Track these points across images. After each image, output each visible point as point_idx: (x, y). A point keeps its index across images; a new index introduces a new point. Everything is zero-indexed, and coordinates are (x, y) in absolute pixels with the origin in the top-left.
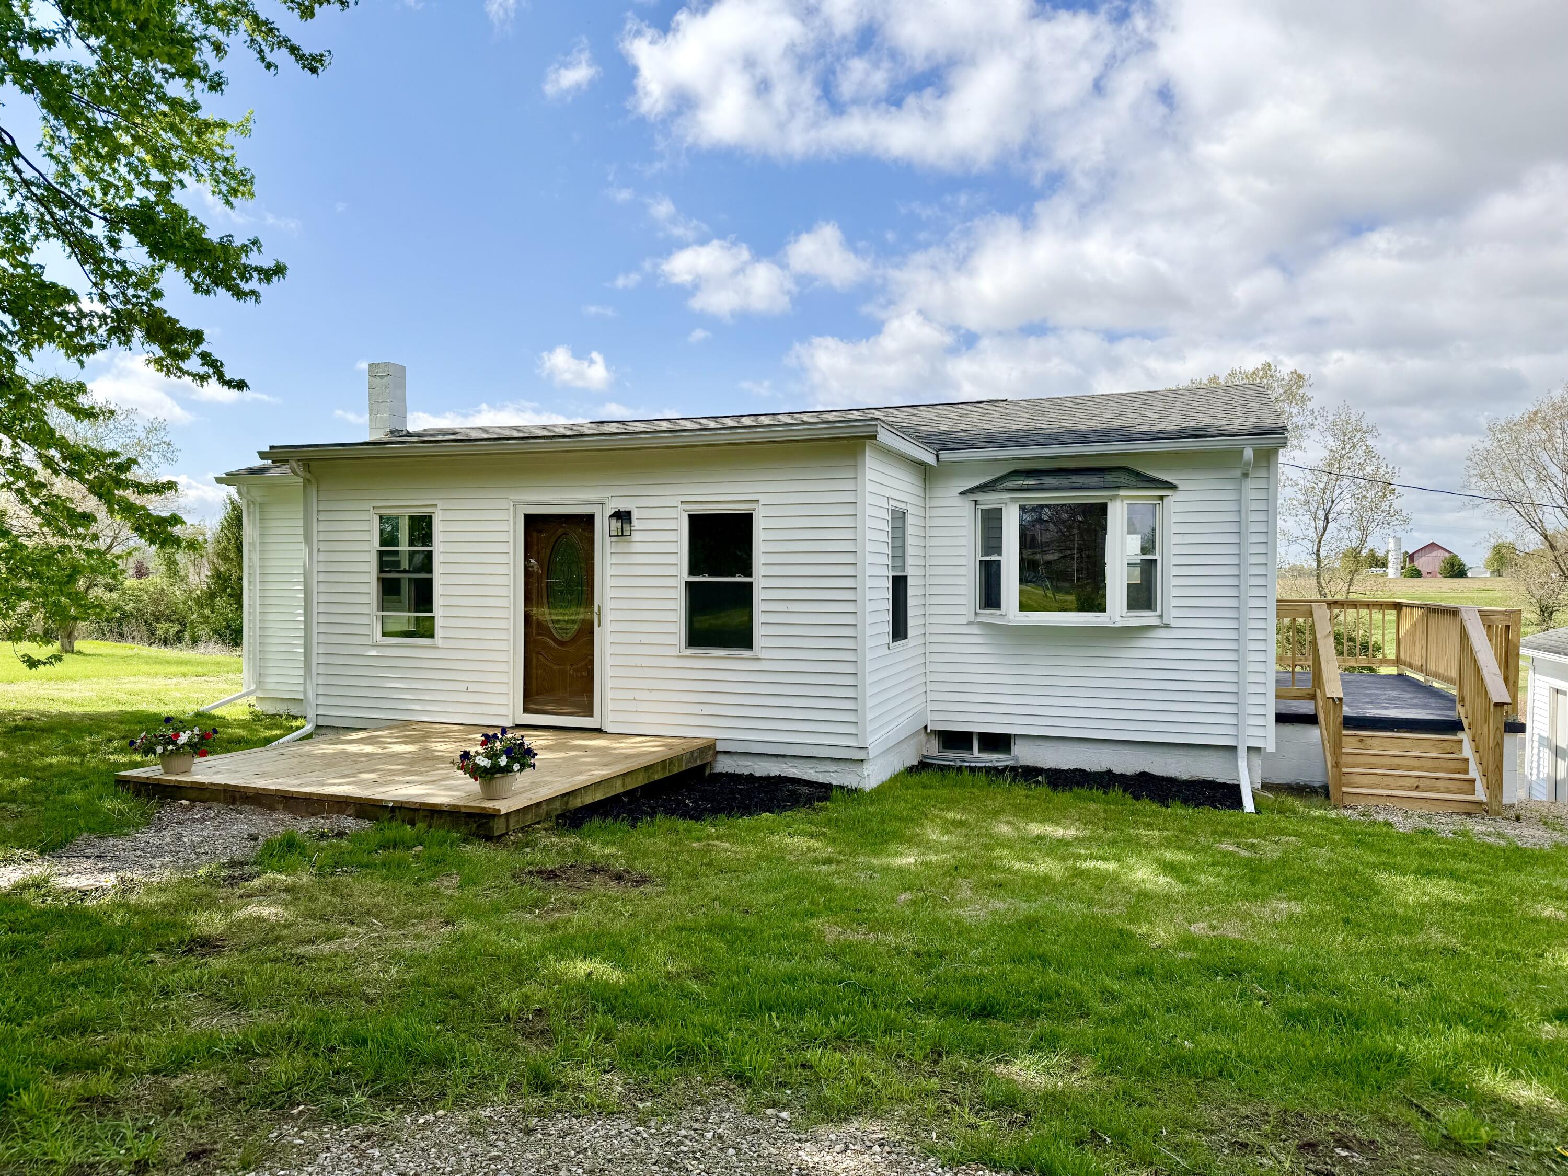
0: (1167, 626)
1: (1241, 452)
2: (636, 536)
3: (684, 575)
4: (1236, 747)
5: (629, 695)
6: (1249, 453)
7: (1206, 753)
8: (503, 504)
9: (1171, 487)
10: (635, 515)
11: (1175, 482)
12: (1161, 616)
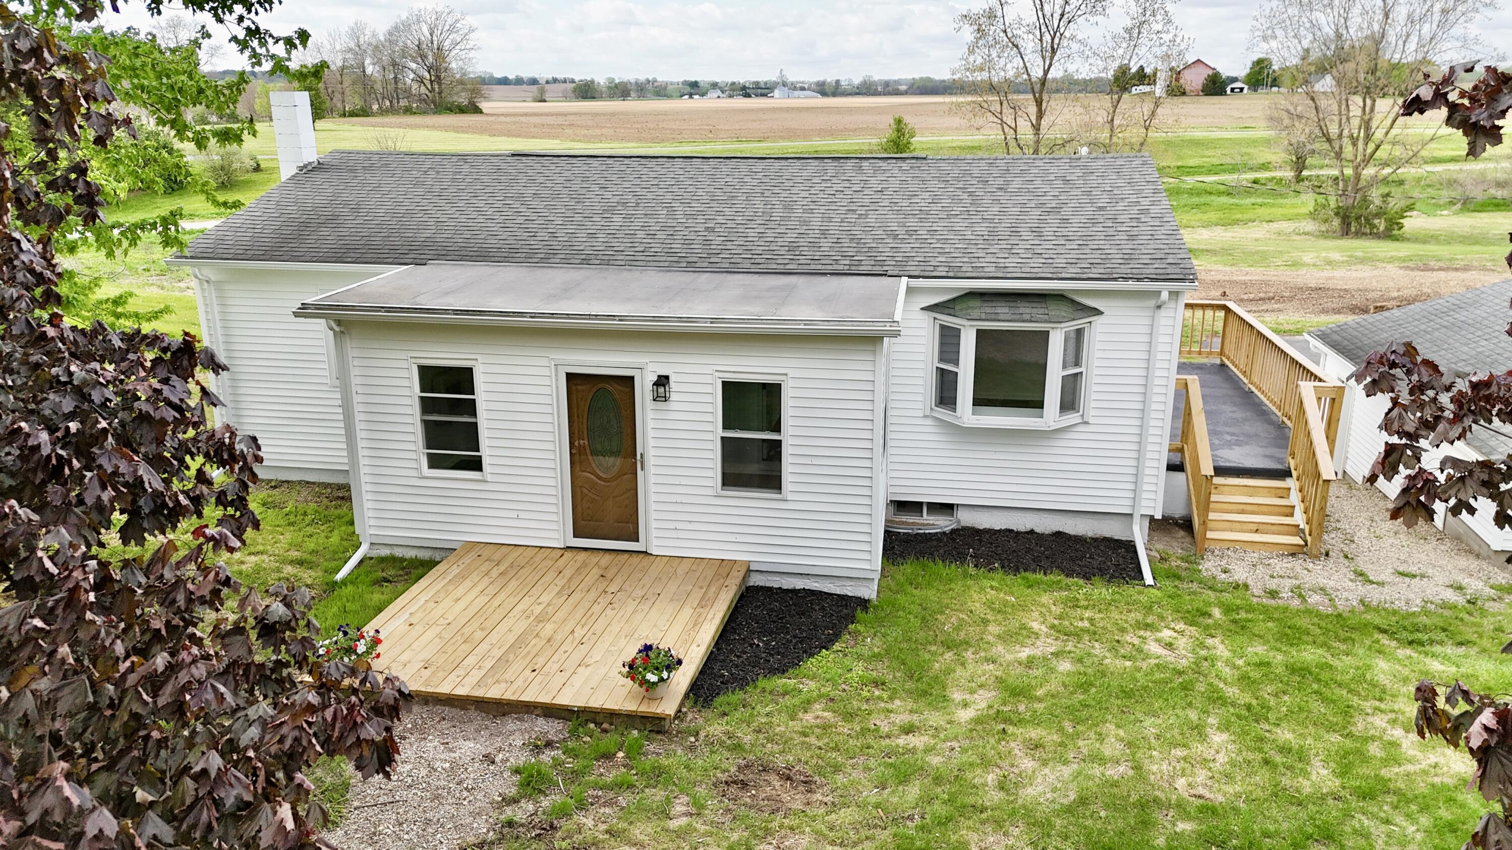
0: (1087, 423)
1: (1160, 292)
2: (674, 397)
3: (720, 432)
4: (1131, 515)
5: (672, 525)
6: (1165, 295)
7: (1108, 517)
8: (545, 362)
9: (1097, 312)
10: (672, 380)
11: (1101, 309)
12: (1082, 416)
